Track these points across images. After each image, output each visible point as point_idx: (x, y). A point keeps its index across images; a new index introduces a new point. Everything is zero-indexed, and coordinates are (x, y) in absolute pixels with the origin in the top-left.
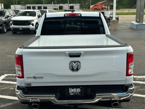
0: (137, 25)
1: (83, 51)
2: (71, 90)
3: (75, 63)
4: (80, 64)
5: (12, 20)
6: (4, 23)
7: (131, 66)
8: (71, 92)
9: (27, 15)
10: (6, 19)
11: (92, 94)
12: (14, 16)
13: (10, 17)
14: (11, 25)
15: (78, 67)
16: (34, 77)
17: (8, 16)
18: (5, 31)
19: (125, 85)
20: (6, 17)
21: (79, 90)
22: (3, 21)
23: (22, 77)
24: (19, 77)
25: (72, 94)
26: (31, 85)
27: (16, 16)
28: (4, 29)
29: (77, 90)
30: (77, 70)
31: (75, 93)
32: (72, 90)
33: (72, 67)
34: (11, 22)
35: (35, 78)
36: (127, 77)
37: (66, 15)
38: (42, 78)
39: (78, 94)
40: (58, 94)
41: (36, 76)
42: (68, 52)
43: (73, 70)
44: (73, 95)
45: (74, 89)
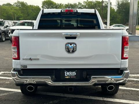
0: (130, 36)
1: (79, 33)
2: (66, 73)
3: (71, 45)
4: (76, 46)
5: (10, 29)
6: (3, 32)
7: (126, 50)
8: (67, 75)
9: (25, 25)
10: (5, 29)
11: (88, 77)
12: (13, 26)
13: (9, 26)
14: (10, 34)
15: (73, 49)
16: (30, 58)
17: (7, 26)
18: (4, 40)
19: (121, 69)
20: (5, 27)
21: (74, 73)
22: (2, 30)
23: (18, 58)
24: (15, 59)
25: (67, 77)
26: (27, 67)
27: (14, 26)
28: (2, 38)
29: (72, 74)
30: (73, 51)
31: (70, 77)
32: (68, 73)
33: (68, 49)
34: (10, 31)
35: (31, 60)
36: (122, 60)
37: (63, 10)
38: (38, 59)
39: (74, 77)
40: (54, 77)
41: (32, 58)
42: (64, 34)
43: (69, 51)
44: (69, 78)
45: (70, 72)
